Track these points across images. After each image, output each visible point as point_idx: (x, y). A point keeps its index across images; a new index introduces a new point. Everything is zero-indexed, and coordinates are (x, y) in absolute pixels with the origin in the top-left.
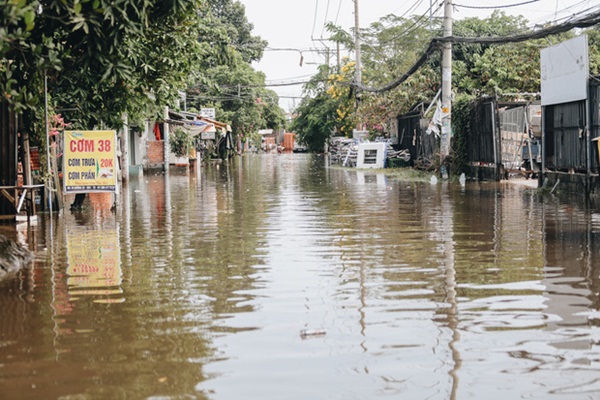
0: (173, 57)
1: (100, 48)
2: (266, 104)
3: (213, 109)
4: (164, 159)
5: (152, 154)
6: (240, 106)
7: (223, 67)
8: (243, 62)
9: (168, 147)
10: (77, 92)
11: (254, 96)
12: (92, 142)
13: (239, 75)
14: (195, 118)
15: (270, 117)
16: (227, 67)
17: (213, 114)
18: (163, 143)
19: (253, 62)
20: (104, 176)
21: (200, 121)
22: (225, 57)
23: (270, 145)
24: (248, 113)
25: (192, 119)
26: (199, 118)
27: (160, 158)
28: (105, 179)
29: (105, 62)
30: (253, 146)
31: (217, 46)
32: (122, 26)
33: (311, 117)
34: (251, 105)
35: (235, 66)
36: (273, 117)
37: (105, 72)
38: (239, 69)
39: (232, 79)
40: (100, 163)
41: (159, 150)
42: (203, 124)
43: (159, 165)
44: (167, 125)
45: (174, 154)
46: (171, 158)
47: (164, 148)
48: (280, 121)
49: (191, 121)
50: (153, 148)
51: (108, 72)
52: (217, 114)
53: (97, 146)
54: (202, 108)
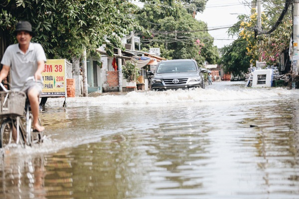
0: (98, 15)
1: (32, 14)
2: (203, 44)
3: (159, 49)
4: (118, 83)
5: (110, 80)
6: (183, 46)
7: (170, 18)
8: (187, 14)
9: (121, 75)
10: (41, 37)
11: (193, 39)
12: (51, 66)
13: (182, 23)
14: (143, 55)
15: (208, 54)
16: (173, 18)
17: (159, 52)
18: (118, 73)
19: (198, 13)
20: (59, 86)
21: (146, 57)
23: (215, 77)
24: (188, 52)
25: (141, 55)
26: (147, 55)
27: (116, 83)
28: (59, 88)
29: (36, 21)
32: (43, 4)
33: (233, 54)
34: (191, 46)
35: (179, 17)
36: (209, 54)
37: (37, 26)
38: (182, 19)
40: (56, 79)
41: (115, 77)
42: (148, 59)
43: (116, 88)
44: (120, 60)
45: (126, 80)
46: (123, 82)
47: (118, 76)
48: (215, 58)
49: (139, 57)
50: (110, 76)
51: (39, 26)
52: (161, 52)
53: (54, 68)
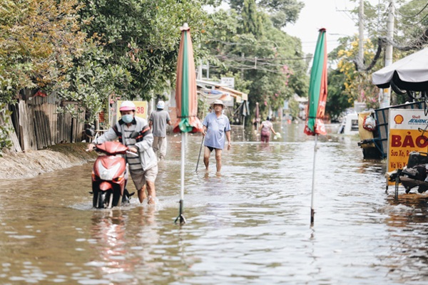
3: (233, 79)
5: (173, 118)
7: (249, 35)
8: (273, 27)
13: (264, 43)
14: (213, 88)
16: (253, 36)
17: (232, 83)
19: (288, 24)
21: (218, 90)
22: (251, 24)
24: (271, 82)
26: (218, 88)
30: (287, 114)
31: (244, 14)
34: (275, 74)
35: (261, 34)
36: (300, 85)
38: (264, 38)
39: (257, 47)
42: (220, 93)
49: (209, 90)
52: (236, 83)
54: (223, 77)
